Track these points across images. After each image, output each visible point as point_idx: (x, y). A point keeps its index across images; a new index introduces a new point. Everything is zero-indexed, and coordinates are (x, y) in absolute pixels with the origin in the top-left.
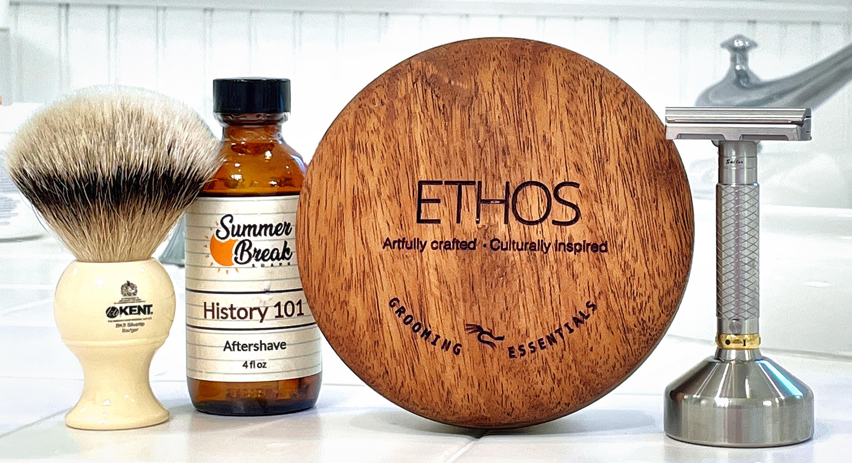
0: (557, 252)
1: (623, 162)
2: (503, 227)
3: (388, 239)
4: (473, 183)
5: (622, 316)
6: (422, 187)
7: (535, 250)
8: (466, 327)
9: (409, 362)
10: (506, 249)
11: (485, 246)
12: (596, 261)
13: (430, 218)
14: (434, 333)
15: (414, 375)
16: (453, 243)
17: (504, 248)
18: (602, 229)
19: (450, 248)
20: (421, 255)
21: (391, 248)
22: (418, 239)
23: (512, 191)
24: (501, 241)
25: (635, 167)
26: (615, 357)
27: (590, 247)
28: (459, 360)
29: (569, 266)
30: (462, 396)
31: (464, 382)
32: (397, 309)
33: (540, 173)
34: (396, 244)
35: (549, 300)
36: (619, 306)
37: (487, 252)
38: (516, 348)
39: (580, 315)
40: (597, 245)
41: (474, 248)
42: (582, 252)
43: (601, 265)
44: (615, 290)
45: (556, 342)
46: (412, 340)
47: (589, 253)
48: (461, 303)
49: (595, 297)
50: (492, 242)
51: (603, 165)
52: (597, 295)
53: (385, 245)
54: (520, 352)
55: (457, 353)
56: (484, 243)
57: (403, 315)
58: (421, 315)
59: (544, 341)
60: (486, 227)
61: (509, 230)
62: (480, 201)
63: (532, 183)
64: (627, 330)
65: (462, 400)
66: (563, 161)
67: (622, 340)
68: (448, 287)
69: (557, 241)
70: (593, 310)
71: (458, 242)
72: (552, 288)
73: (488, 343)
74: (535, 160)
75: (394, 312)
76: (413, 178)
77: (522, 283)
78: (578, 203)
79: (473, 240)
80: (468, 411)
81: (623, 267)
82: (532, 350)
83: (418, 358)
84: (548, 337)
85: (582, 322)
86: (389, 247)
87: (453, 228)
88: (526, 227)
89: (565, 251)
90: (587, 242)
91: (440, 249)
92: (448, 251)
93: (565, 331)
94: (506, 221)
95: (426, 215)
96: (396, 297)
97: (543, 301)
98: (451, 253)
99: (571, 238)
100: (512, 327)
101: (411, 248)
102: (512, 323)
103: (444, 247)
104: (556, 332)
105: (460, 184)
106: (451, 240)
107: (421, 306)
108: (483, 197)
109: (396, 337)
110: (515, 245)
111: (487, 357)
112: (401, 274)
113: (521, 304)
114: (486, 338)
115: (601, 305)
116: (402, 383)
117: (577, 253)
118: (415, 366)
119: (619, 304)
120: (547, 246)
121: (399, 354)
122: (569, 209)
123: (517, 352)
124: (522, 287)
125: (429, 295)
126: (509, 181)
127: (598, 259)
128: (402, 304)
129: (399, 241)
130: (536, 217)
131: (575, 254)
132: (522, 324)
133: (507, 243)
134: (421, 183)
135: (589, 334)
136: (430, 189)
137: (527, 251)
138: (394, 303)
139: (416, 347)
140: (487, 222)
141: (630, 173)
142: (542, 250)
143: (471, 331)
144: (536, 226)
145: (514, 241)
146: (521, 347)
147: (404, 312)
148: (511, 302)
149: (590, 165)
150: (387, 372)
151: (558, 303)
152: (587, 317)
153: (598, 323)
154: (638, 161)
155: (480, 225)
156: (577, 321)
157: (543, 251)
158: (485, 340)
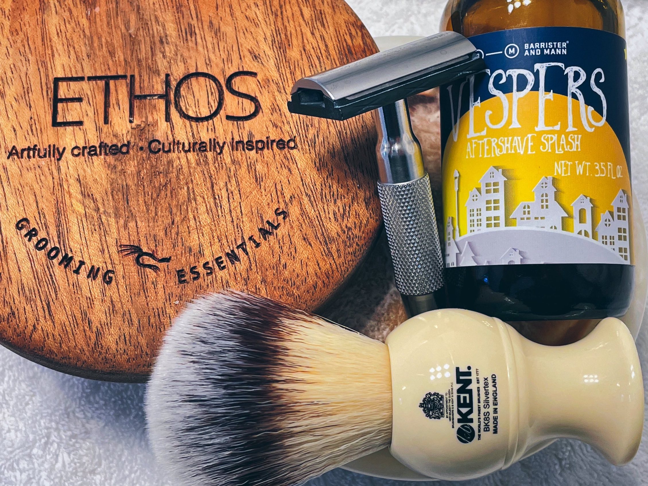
0: (235, 152)
1: (308, 47)
2: (163, 125)
3: (14, 147)
4: (124, 77)
5: (321, 223)
6: (58, 84)
7: (206, 150)
8: (120, 249)
9: (43, 298)
10: (169, 151)
11: (141, 148)
12: (284, 160)
13: (70, 119)
14: (77, 259)
15: (50, 315)
16: (100, 147)
17: (166, 150)
18: (288, 123)
19: (96, 154)
20: (58, 164)
21: (18, 157)
22: (54, 146)
23: (174, 84)
24: (162, 142)
25: (323, 52)
26: (316, 274)
27: (275, 144)
28: (112, 291)
29: (251, 167)
30: (117, 337)
31: (119, 319)
32: (26, 232)
33: (208, 63)
34: (26, 153)
35: (227, 210)
36: (317, 212)
37: (144, 155)
38: (187, 270)
39: (267, 225)
40: (284, 142)
41: (128, 152)
42: (266, 150)
43: (291, 164)
44: (310, 193)
45: (239, 260)
46: (46, 269)
47: (275, 151)
48: (112, 220)
49: (285, 202)
50: (150, 143)
51: (285, 52)
52: (287, 199)
53: (11, 154)
54: (193, 276)
55: (109, 282)
56: (140, 145)
57: (34, 238)
58: (59, 237)
59: (223, 259)
60: (143, 125)
61: (172, 128)
62: (133, 97)
63: (197, 74)
64: (327, 240)
65: (117, 342)
66: (235, 48)
67: (323, 253)
68: (95, 201)
69: (233, 139)
70: (284, 218)
71: (106, 145)
72: (231, 195)
73: (150, 266)
74: (200, 48)
75: (23, 236)
76: (47, 76)
77: (191, 191)
78: (257, 95)
79: (126, 142)
80: (125, 356)
81: (318, 164)
82: (209, 271)
83: (56, 292)
84: (227, 254)
85: (270, 233)
86: (16, 157)
87: (99, 130)
88: (194, 124)
89: (244, 150)
90: (272, 138)
91: (83, 155)
92: (95, 158)
93: (250, 245)
94: (168, 118)
95: (64, 117)
96: (25, 217)
97: (219, 211)
98: (98, 161)
99: (251, 135)
100: (180, 244)
101: (45, 156)
102: (180, 240)
103: (89, 153)
104: (238, 247)
105: (107, 79)
106: (97, 145)
107: (58, 226)
108: (138, 93)
109: (26, 267)
110: (181, 146)
111: (149, 284)
112: (32, 189)
113: (191, 216)
114: (148, 260)
115: (294, 211)
116: (34, 326)
117: (259, 152)
118: (51, 303)
119: (316, 209)
120: (221, 145)
121: (30, 290)
122: (247, 103)
123: (188, 276)
124: (192, 196)
125: (69, 212)
126: (169, 73)
127: (285, 157)
128: (33, 225)
129: (29, 149)
130: (205, 112)
131: (257, 152)
132: (194, 241)
133: (170, 144)
134: (57, 80)
135: (281, 248)
136: (69, 86)
137: (195, 153)
138: (22, 225)
139: (52, 278)
140: (144, 119)
141: (319, 59)
142: (215, 150)
143: (126, 253)
144: (206, 123)
145: (178, 141)
146: (193, 270)
147: (36, 235)
148: (178, 214)
149: (269, 52)
150: (13, 314)
151: (239, 211)
152: (276, 228)
153: (291, 234)
154: (326, 46)
155: (133, 125)
156: (264, 233)
157: (217, 152)
158: (146, 263)
